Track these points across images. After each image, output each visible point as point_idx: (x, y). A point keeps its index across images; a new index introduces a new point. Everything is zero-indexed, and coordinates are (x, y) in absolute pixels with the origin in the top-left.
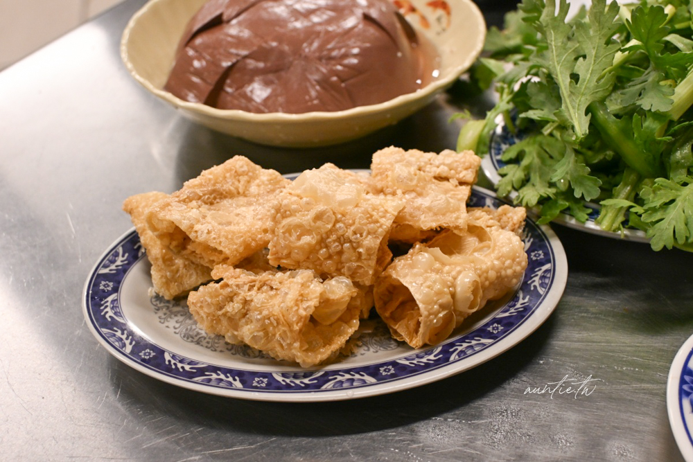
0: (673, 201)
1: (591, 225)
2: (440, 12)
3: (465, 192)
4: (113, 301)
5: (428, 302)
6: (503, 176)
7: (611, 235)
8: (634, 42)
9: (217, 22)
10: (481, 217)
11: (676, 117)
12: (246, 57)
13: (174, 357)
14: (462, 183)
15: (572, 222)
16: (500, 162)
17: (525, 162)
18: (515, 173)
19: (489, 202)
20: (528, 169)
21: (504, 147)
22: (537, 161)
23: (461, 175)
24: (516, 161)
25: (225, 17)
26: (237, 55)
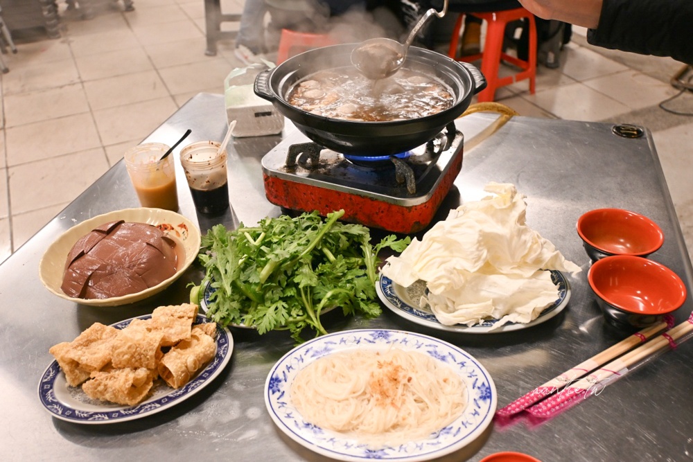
0: (265, 315)
1: (242, 325)
2: (183, 230)
3: (191, 321)
4: (51, 393)
5: (177, 372)
6: (209, 308)
7: (249, 327)
8: (245, 255)
9: (82, 254)
10: (198, 330)
11: (263, 283)
12: (96, 270)
13: (79, 412)
14: (189, 318)
15: (235, 325)
16: (208, 301)
17: (217, 301)
18: (213, 306)
19: (204, 320)
20: (218, 304)
21: (210, 294)
22: (222, 300)
23: (188, 315)
24: (214, 301)
25: (85, 251)
26: (92, 270)
